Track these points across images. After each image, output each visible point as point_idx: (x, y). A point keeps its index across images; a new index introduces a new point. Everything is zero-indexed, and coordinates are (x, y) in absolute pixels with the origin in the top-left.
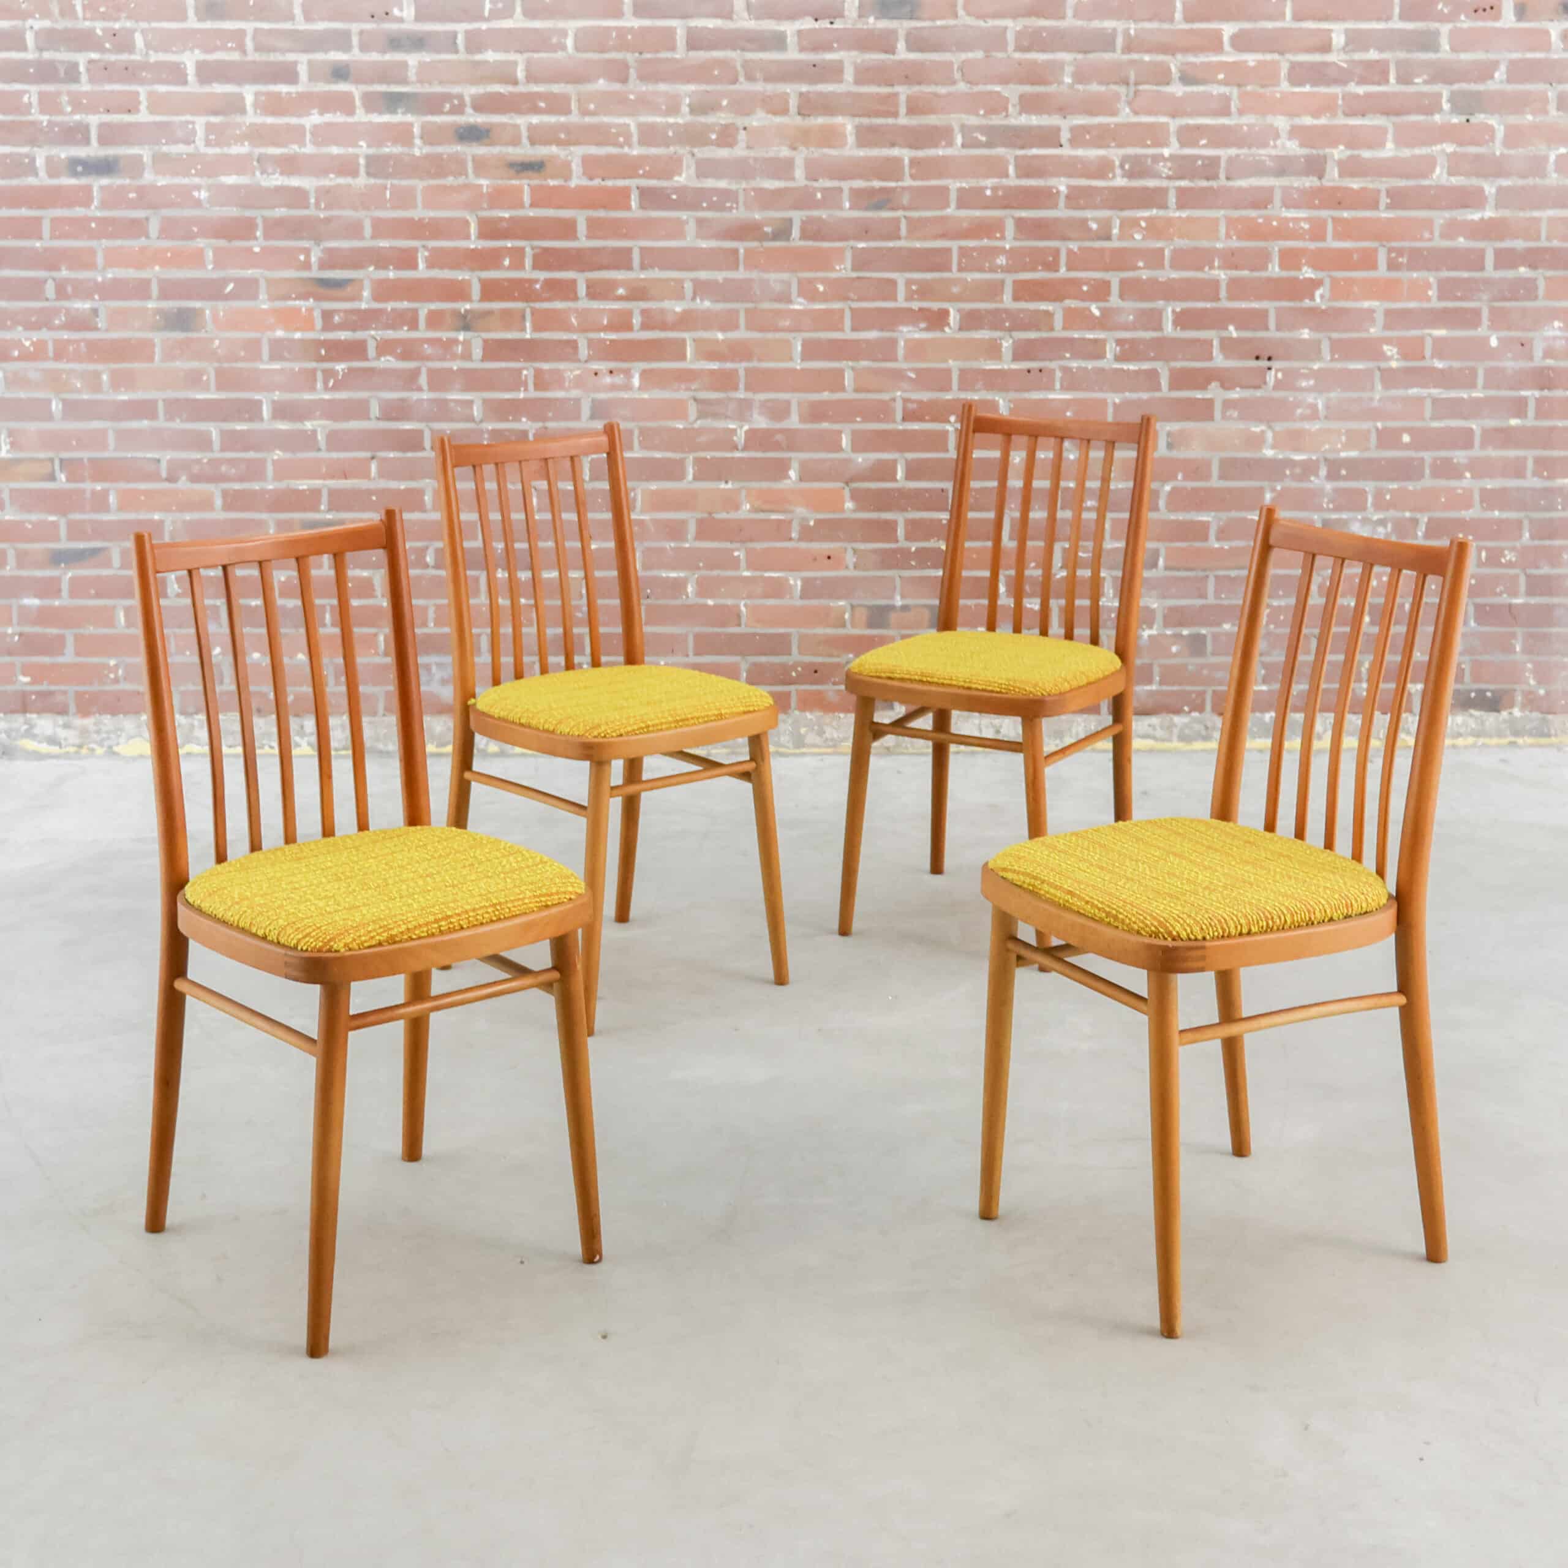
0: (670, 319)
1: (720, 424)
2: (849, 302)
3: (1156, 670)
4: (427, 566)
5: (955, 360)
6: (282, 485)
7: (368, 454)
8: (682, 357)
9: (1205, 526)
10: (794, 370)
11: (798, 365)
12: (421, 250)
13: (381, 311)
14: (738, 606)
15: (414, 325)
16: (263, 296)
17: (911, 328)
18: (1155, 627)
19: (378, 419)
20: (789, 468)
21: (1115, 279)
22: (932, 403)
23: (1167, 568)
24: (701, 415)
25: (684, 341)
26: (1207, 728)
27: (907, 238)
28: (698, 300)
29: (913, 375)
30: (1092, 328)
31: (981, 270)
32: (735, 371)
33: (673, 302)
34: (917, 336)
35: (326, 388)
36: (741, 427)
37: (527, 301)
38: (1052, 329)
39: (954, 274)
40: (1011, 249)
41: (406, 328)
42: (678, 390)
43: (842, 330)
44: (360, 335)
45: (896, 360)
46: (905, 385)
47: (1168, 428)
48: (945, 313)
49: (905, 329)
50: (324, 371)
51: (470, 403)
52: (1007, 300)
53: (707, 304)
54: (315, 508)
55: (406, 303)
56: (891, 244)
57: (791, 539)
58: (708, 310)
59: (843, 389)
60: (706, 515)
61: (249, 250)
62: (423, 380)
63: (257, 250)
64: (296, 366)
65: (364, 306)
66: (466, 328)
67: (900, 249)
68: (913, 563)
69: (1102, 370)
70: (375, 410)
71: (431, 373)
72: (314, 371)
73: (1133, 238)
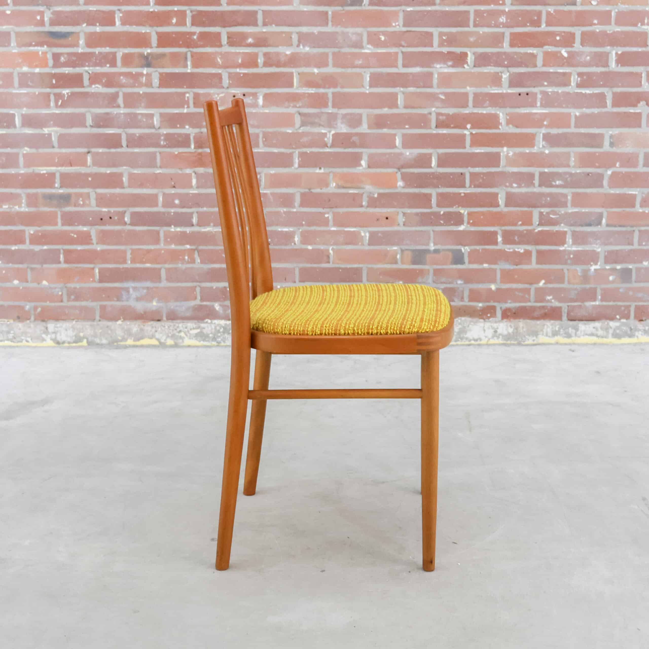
0: (283, 59)
1: (316, 130)
2: (401, 48)
3: (599, 292)
4: (125, 224)
5: (470, 87)
6: (30, 170)
7: (85, 150)
8: (291, 85)
9: (634, 196)
10: (364, 94)
11: (367, 90)
12: (117, 12)
13: (92, 54)
14: (328, 250)
15: (114, 64)
16: (13, 44)
17: (442, 66)
18: (599, 263)
19: (92, 126)
20: (361, 159)
21: (578, 31)
22: (455, 116)
23: (608, 225)
24: (303, 124)
25: (292, 73)
26: (631, 329)
27: (440, 4)
28: (301, 47)
29: (443, 97)
30: (562, 65)
31: (489, 26)
32: (326, 94)
33: (285, 47)
34: (446, 70)
35: (57, 106)
36: (330, 132)
37: (188, 47)
38: (535, 66)
39: (471, 29)
40: (509, 11)
41: (108, 65)
42: (288, 107)
43: (396, 67)
44: (78, 70)
45: (431, 86)
46: (437, 104)
47: (611, 133)
48: (466, 54)
49: (438, 66)
50: (55, 95)
51: (152, 116)
52: (506, 47)
53: (307, 49)
54: (52, 186)
55: (108, 48)
56: (429, 8)
57: (362, 206)
58: (307, 53)
59: (397, 106)
60: (307, 190)
61: (4, 12)
62: (120, 100)
63: (8, 12)
64: (37, 91)
65: (80, 50)
66: (148, 65)
67: (436, 11)
68: (442, 222)
69: (568, 93)
70: (89, 121)
71: (125, 95)
72: (48, 95)
73: (592, 4)
